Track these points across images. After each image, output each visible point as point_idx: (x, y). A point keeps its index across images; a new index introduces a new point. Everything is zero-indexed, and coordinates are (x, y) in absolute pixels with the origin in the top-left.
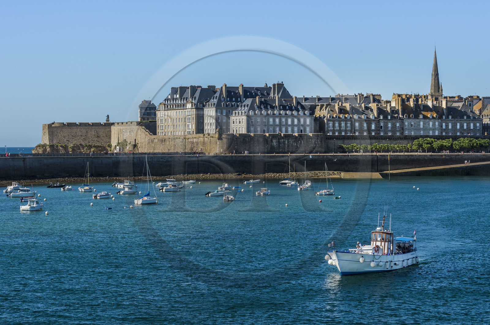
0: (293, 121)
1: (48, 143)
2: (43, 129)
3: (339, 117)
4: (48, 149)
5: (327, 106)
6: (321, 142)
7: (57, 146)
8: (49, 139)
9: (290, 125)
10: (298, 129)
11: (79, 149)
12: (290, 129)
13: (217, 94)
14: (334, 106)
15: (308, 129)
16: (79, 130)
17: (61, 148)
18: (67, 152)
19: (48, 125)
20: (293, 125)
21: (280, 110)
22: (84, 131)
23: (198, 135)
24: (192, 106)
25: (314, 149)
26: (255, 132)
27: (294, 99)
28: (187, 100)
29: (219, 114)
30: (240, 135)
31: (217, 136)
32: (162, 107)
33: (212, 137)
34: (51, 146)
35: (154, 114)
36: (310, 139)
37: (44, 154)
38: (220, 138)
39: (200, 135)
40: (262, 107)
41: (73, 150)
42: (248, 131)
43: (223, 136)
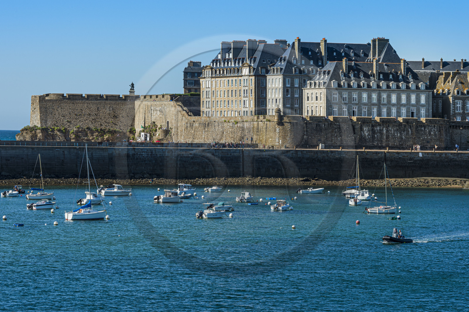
0: (399, 99)
1: (39, 126)
2: (33, 104)
4: (40, 135)
6: (440, 131)
7: (53, 130)
8: (41, 119)
9: (394, 105)
10: (407, 112)
11: (86, 135)
12: (394, 110)
13: (287, 54)
14: (466, 75)
15: (423, 111)
16: (85, 105)
17: (58, 133)
18: (68, 140)
19: (40, 97)
20: (399, 104)
21: (379, 79)
22: (93, 107)
23: (258, 118)
24: (250, 72)
25: (428, 142)
26: (339, 114)
27: (402, 64)
28: (243, 62)
29: (288, 85)
30: (312, 118)
31: (276, 119)
32: (207, 73)
33: (269, 121)
34: (44, 130)
35: (198, 83)
36: (421, 126)
37: (32, 142)
38: (280, 123)
39: (261, 117)
40: (352, 75)
41: (77, 137)
42: (329, 112)
43: (286, 119)
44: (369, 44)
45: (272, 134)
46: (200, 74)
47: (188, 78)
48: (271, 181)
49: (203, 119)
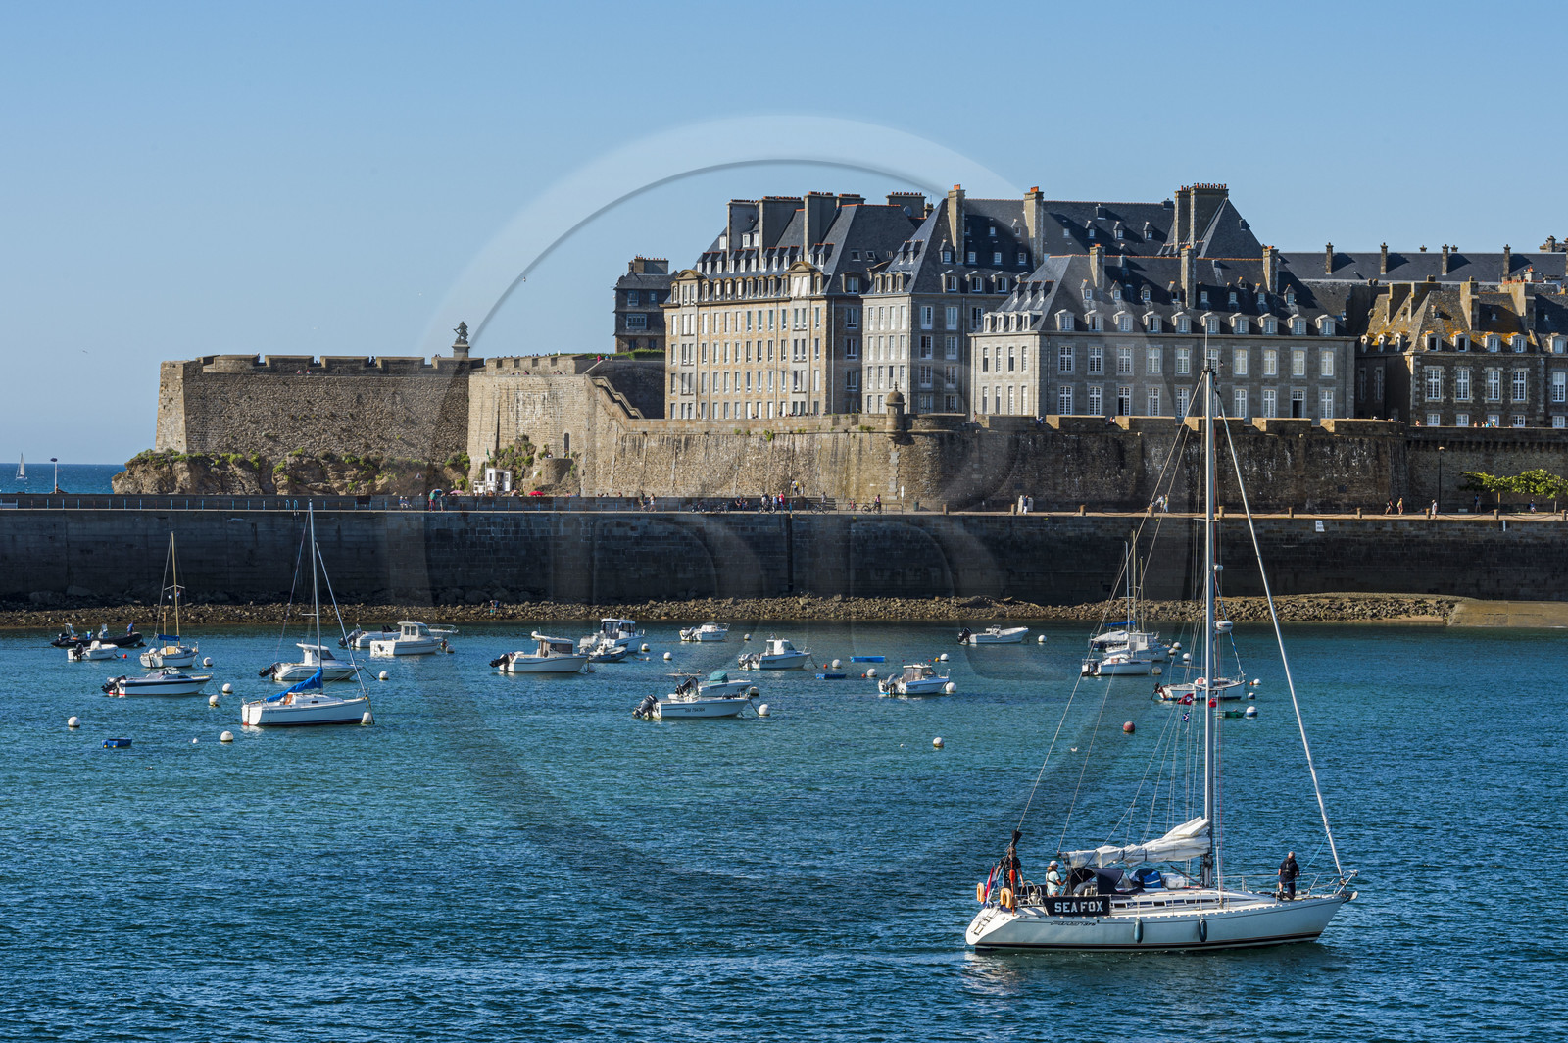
0: (1256, 363)
1: (183, 450)
2: (165, 385)
3: (1476, 347)
4: (183, 477)
5: (1424, 290)
6: (1377, 457)
7: (224, 463)
8: (190, 432)
9: (1241, 381)
10: (1281, 401)
11: (323, 476)
12: (1241, 397)
13: (923, 235)
14: (1456, 293)
15: (1327, 400)
16: (322, 389)
17: (239, 472)
18: (268, 490)
19: (186, 366)
20: (1256, 379)
21: (1199, 307)
22: (345, 395)
23: (836, 422)
24: (813, 287)
25: (1341, 489)
26: (1078, 410)
27: (1267, 260)
28: (792, 258)
29: (926, 326)
30: (995, 420)
31: (889, 425)
32: (688, 290)
33: (869, 430)
34: (198, 463)
35: (657, 323)
36: (1322, 443)
37: (161, 498)
38: (903, 435)
39: (845, 420)
40: (1116, 294)
41: (295, 481)
42: (1047, 404)
43: (918, 426)
44: (1169, 204)
45: (876, 469)
46: (664, 294)
47: (630, 307)
48: (873, 607)
49: (672, 425)
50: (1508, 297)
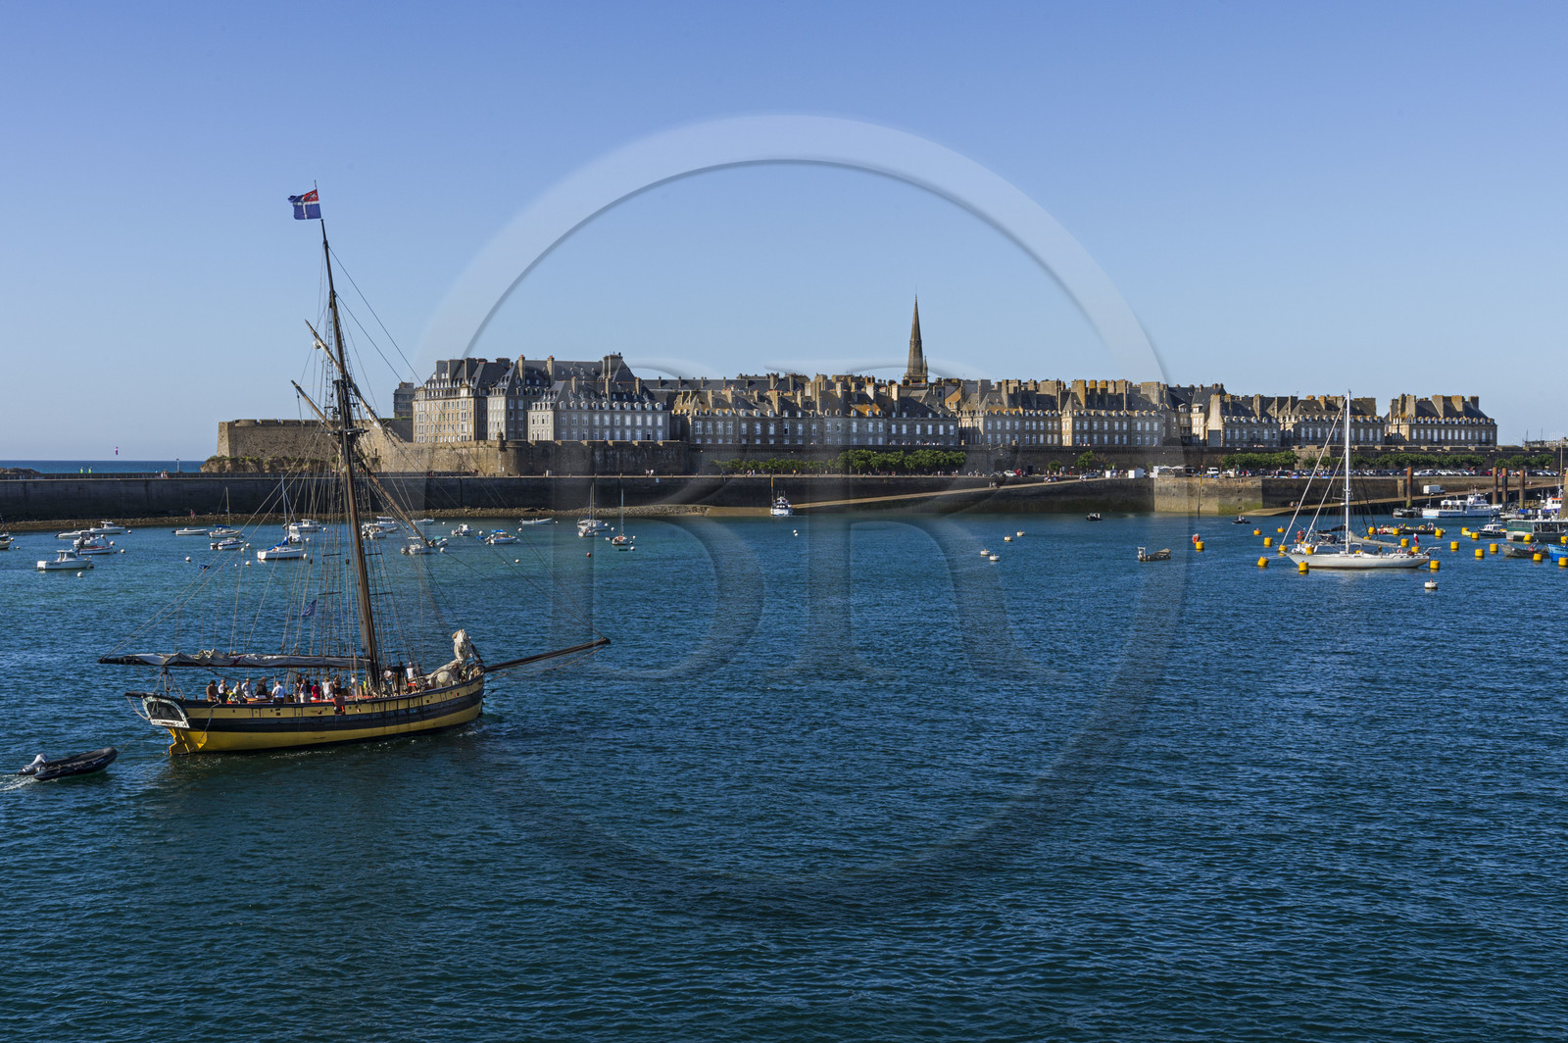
0: (634, 421)
1: (228, 456)
2: (220, 431)
3: (713, 414)
4: (228, 466)
5: (695, 393)
6: (678, 454)
7: (244, 461)
8: (230, 448)
9: (628, 427)
10: (643, 434)
11: (283, 465)
12: (628, 433)
13: (510, 374)
14: (706, 394)
15: (660, 434)
16: (281, 432)
17: (250, 464)
18: (261, 471)
19: (229, 424)
20: (633, 426)
21: (613, 400)
22: (291, 434)
23: (478, 443)
24: (469, 393)
25: (665, 467)
26: (568, 438)
27: (637, 383)
28: (460, 383)
29: (511, 408)
30: (537, 442)
31: (498, 444)
32: (421, 395)
33: (490, 446)
34: (233, 461)
35: (410, 407)
36: (658, 450)
37: (220, 474)
38: (503, 448)
39: (481, 443)
40: (582, 396)
41: (272, 467)
42: (557, 435)
43: (509, 445)
44: (601, 362)
45: (493, 461)
46: (412, 396)
47: (399, 401)
48: (492, 512)
49: (416, 445)
50: (725, 396)
